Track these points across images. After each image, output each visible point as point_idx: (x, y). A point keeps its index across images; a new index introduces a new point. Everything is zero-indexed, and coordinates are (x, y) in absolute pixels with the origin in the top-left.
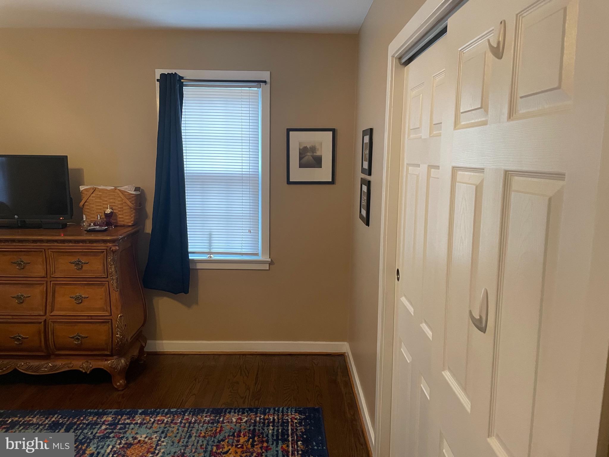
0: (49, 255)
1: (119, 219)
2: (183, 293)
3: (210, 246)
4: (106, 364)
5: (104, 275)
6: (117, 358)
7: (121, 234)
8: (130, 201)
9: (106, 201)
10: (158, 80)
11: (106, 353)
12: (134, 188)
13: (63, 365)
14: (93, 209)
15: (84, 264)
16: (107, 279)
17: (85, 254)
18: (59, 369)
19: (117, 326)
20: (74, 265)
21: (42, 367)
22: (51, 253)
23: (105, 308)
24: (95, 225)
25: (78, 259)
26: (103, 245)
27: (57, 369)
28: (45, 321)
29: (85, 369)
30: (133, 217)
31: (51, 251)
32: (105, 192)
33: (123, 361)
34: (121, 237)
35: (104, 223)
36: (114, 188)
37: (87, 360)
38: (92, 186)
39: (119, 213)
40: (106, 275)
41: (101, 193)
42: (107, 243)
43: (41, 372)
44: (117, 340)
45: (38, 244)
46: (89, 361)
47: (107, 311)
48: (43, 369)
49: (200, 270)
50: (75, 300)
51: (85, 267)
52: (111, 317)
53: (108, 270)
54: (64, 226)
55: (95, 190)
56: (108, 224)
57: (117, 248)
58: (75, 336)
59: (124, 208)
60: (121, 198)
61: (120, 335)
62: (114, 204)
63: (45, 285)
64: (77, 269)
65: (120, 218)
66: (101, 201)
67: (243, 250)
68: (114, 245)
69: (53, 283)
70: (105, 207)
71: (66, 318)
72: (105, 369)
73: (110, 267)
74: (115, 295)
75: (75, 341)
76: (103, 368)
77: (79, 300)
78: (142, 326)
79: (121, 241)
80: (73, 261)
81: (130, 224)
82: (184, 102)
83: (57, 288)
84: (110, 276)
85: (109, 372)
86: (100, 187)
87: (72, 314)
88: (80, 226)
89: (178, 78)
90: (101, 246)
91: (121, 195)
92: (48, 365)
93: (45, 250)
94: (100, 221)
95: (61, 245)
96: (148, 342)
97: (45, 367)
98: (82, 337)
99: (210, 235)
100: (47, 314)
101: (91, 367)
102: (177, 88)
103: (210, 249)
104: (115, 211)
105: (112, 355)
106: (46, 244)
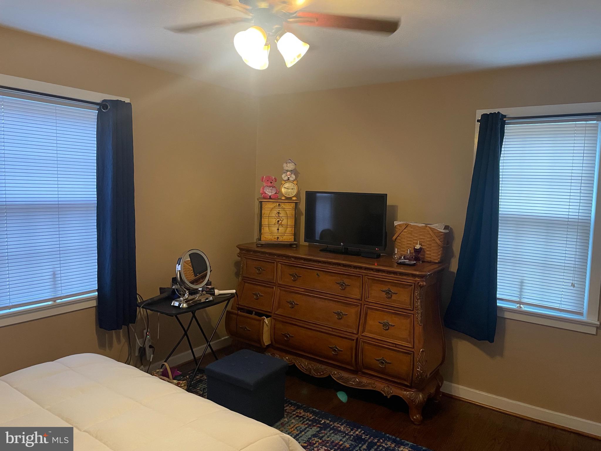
0: (365, 281)
1: (426, 256)
2: (487, 341)
3: (521, 295)
4: (405, 394)
5: (410, 308)
6: (415, 392)
7: (428, 271)
8: (439, 238)
9: (416, 237)
10: (478, 121)
11: (406, 383)
12: (444, 226)
13: (367, 384)
14: (404, 243)
15: (394, 294)
16: (412, 312)
17: (395, 285)
18: (364, 386)
19: (418, 360)
20: (385, 293)
21: (351, 380)
22: (367, 280)
23: (409, 339)
24: (405, 258)
25: (389, 288)
26: (411, 278)
27: (362, 385)
28: (357, 339)
29: (387, 394)
30: (440, 255)
31: (367, 278)
32: (417, 228)
33: (421, 396)
34: (429, 273)
35: (413, 257)
36: (425, 225)
37: (389, 385)
38: (404, 221)
39: (428, 249)
40: (412, 307)
41: (412, 229)
42: (416, 278)
43: (349, 384)
44: (417, 374)
45: (358, 270)
46: (390, 387)
47: (410, 343)
48: (351, 382)
49: (507, 319)
50: (383, 326)
51: (394, 297)
52: (414, 349)
53: (414, 304)
54: (379, 256)
55: (407, 226)
56: (417, 259)
57: (425, 283)
58: (380, 360)
59: (432, 245)
60: (431, 235)
61: (420, 369)
62: (423, 240)
63: (360, 307)
64: (386, 297)
65: (428, 254)
66: (411, 236)
67: (563, 306)
68: (422, 280)
69: (366, 307)
70: (415, 243)
71: (374, 340)
72: (404, 399)
73: (416, 300)
74: (419, 329)
75: (380, 364)
76: (402, 397)
77: (386, 326)
78: (440, 364)
79: (428, 277)
80: (384, 289)
81: (437, 261)
82: (504, 140)
83: (369, 312)
84: (416, 310)
85: (407, 402)
86: (412, 224)
87: (379, 339)
88: (392, 257)
89: (500, 117)
90: (410, 280)
91: (431, 232)
92: (355, 380)
93: (362, 276)
94: (409, 255)
95: (375, 273)
96: (444, 382)
97: (352, 380)
98: (386, 362)
99: (522, 282)
100: (359, 334)
101: (392, 393)
102: (499, 127)
103: (520, 298)
104: (423, 247)
105: (411, 387)
106: (364, 271)
